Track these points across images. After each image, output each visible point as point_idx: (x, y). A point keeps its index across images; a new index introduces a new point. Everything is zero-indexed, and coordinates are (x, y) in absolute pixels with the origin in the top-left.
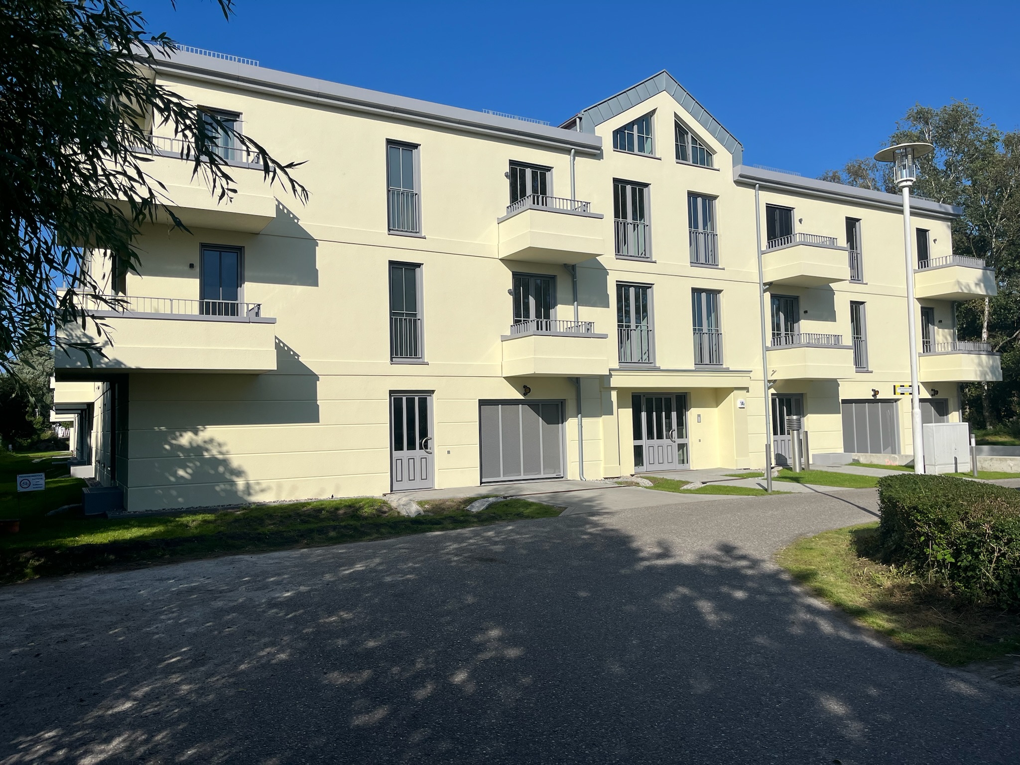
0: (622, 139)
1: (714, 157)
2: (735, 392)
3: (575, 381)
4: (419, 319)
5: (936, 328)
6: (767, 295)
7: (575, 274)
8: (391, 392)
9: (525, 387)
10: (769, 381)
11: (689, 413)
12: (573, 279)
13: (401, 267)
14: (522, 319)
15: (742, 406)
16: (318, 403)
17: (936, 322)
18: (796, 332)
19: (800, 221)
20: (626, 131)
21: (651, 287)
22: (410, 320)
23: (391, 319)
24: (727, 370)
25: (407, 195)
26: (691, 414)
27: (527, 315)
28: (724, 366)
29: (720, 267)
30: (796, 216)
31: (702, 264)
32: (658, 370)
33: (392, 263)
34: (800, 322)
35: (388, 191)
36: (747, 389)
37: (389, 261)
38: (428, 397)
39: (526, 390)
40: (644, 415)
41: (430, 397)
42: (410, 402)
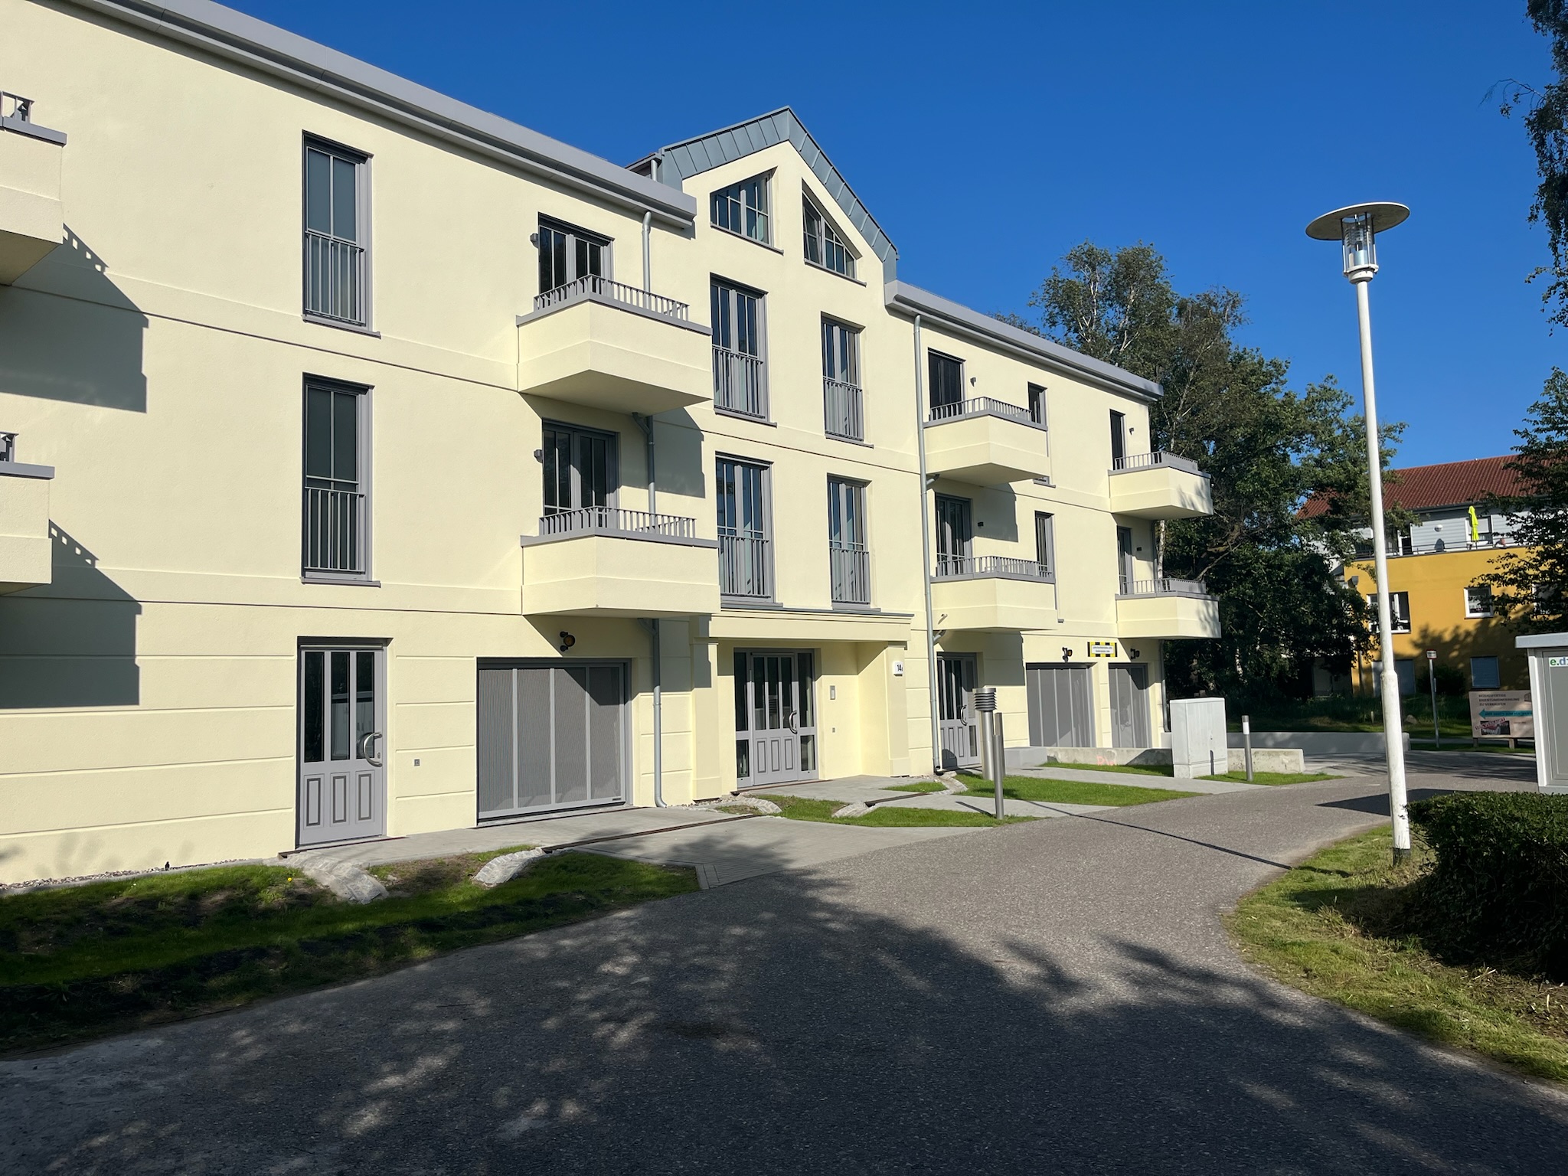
0: (723, 208)
1: (857, 262)
2: (889, 648)
3: (649, 625)
4: (361, 496)
5: (1134, 558)
6: (931, 494)
7: (651, 432)
8: (302, 641)
9: (563, 634)
10: (935, 632)
11: (816, 684)
12: (648, 441)
13: (327, 389)
14: (558, 508)
15: (900, 672)
16: (137, 663)
17: (1134, 550)
18: (967, 556)
19: (973, 381)
20: (729, 197)
21: (767, 467)
22: (344, 497)
23: (305, 491)
24: (877, 613)
25: (344, 251)
26: (821, 686)
27: (566, 501)
28: (872, 606)
29: (865, 442)
30: (967, 372)
31: (840, 436)
32: (780, 608)
33: (309, 379)
34: (973, 539)
35: (305, 236)
36: (903, 644)
37: (305, 374)
38: (376, 653)
39: (565, 641)
40: (751, 686)
41: (380, 652)
42: (340, 663)
